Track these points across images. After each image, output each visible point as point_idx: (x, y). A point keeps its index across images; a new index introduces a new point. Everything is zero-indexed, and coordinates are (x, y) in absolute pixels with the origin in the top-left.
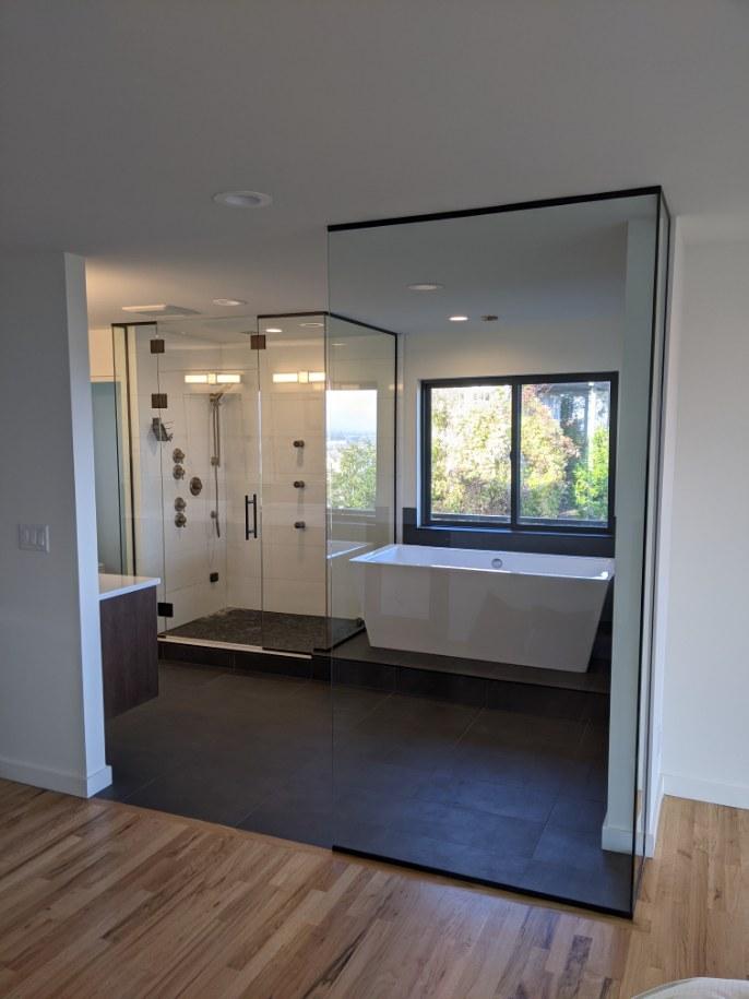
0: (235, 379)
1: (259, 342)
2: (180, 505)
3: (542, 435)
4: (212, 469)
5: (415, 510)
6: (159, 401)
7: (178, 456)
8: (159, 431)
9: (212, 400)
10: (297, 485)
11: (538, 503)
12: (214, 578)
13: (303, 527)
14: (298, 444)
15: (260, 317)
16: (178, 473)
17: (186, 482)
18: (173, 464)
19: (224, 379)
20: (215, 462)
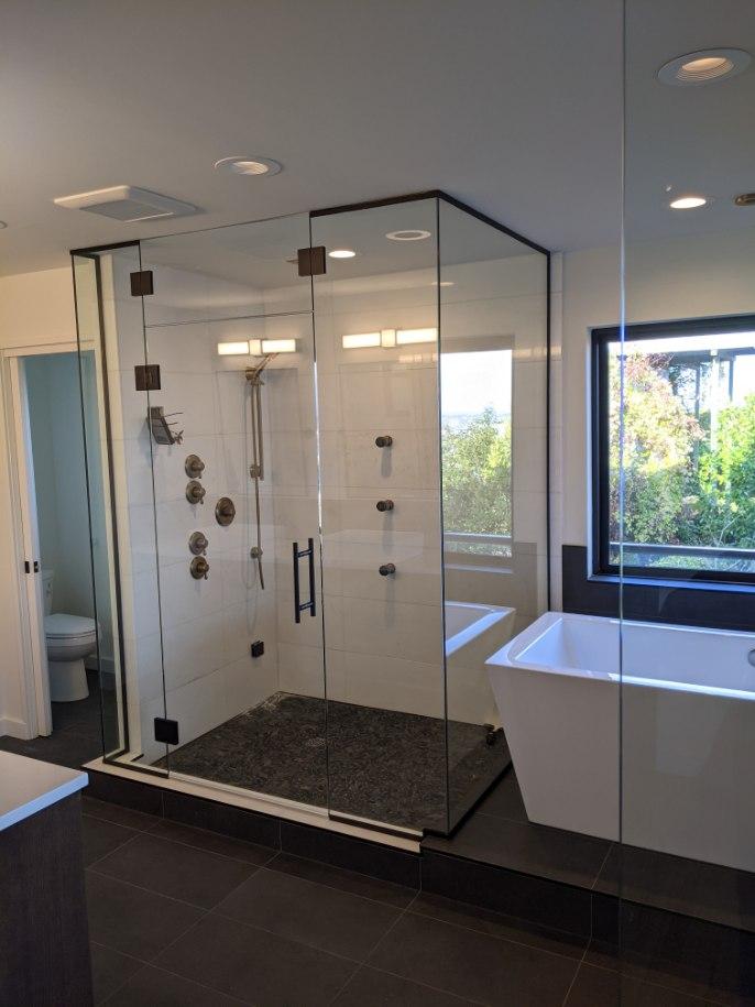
0: (288, 346)
1: (312, 262)
2: (198, 544)
3: (659, 416)
4: (251, 482)
5: (585, 548)
6: (148, 378)
7: (194, 467)
8: (159, 429)
9: (249, 378)
10: (382, 506)
11: (658, 494)
12: (257, 650)
13: (393, 572)
14: (383, 442)
15: (314, 214)
16: (195, 495)
17: (208, 508)
18: (186, 480)
19: (270, 346)
20: (257, 472)
